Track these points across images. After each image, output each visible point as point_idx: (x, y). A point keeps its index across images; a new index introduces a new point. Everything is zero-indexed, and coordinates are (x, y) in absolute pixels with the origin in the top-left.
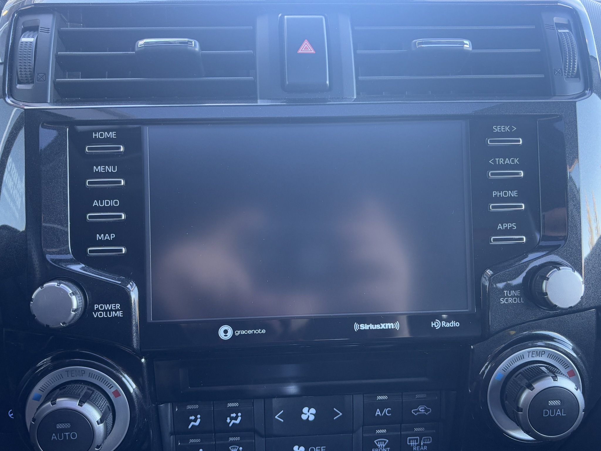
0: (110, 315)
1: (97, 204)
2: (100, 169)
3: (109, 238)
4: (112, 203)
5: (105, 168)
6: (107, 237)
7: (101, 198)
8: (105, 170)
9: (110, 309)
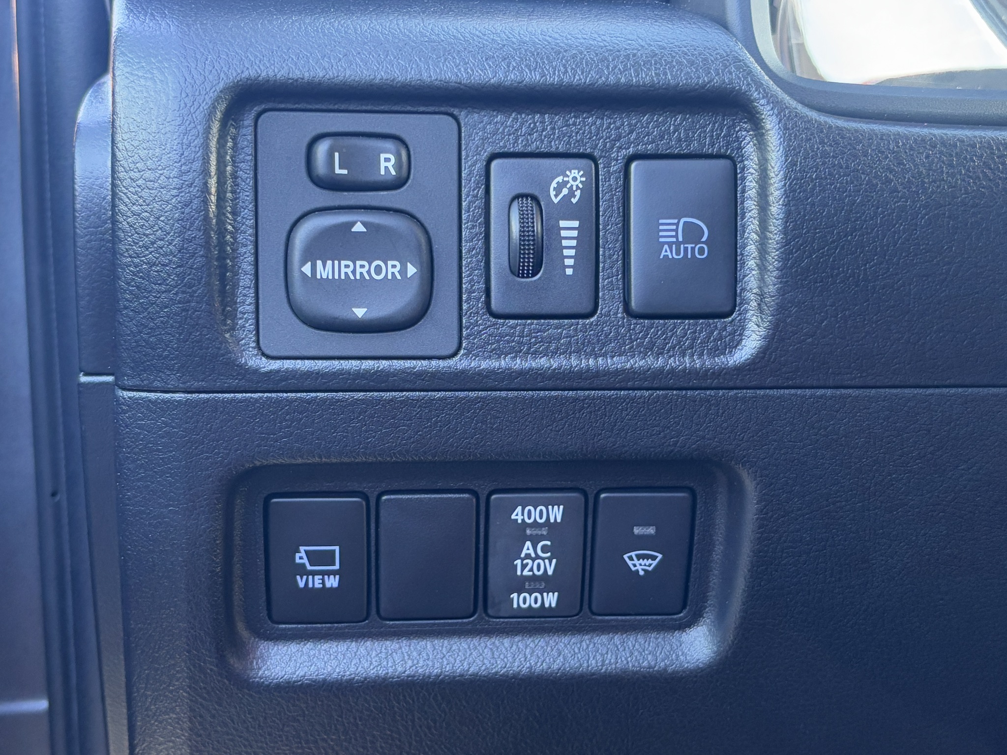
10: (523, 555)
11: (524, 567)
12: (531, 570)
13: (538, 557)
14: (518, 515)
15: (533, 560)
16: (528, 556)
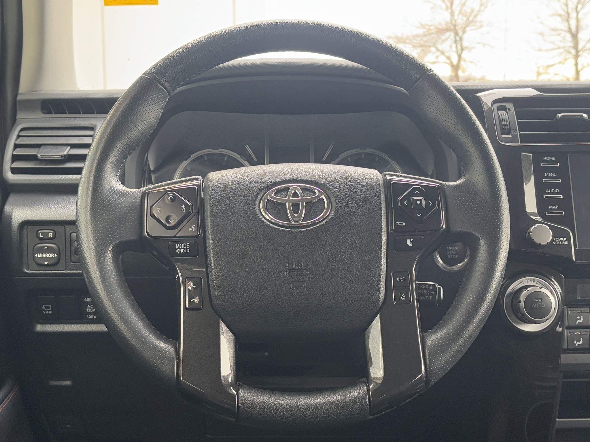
0: (561, 243)
1: (548, 191)
2: (548, 174)
3: (555, 207)
4: (555, 191)
5: (551, 174)
6: (554, 207)
7: (550, 189)
8: (551, 175)
9: (561, 240)
10: (88, 308)
11: (88, 310)
12: (90, 311)
13: (91, 308)
14: (85, 300)
15: (90, 309)
16: (89, 308)
